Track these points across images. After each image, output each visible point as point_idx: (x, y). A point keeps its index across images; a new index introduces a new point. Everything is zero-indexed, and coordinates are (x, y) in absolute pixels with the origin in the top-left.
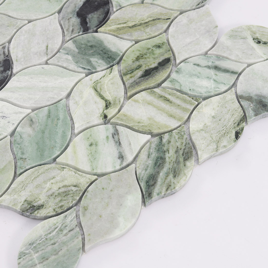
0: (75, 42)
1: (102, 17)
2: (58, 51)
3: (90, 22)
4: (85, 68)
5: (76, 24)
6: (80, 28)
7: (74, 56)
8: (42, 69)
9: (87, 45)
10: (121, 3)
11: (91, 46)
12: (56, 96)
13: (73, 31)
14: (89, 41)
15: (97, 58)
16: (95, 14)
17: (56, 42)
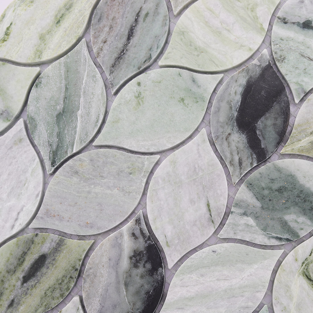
0: (250, 186)
1: (280, 122)
2: (229, 211)
3: (264, 138)
4: (280, 239)
5: (241, 146)
6: (252, 155)
7: (256, 218)
8: (212, 254)
9: (270, 189)
10: (303, 84)
11: (280, 190)
12: (250, 304)
13: (240, 163)
14: (272, 180)
15: (295, 213)
16: (267, 119)
17: (219, 191)
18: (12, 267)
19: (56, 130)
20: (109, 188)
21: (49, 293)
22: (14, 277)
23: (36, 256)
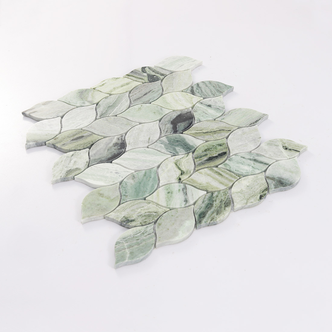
0: (167, 138)
1: (187, 125)
2: (156, 141)
3: (179, 128)
4: (171, 152)
5: (169, 128)
6: (172, 130)
7: (165, 145)
8: (144, 150)
9: (175, 140)
10: (200, 119)
11: (177, 141)
12: (151, 165)
13: (167, 131)
14: (176, 138)
15: (180, 148)
16: (182, 124)
17: (155, 136)
18: (70, 136)
19: (107, 109)
20: (116, 126)
21: (79, 145)
22: (69, 138)
23: (80, 135)
